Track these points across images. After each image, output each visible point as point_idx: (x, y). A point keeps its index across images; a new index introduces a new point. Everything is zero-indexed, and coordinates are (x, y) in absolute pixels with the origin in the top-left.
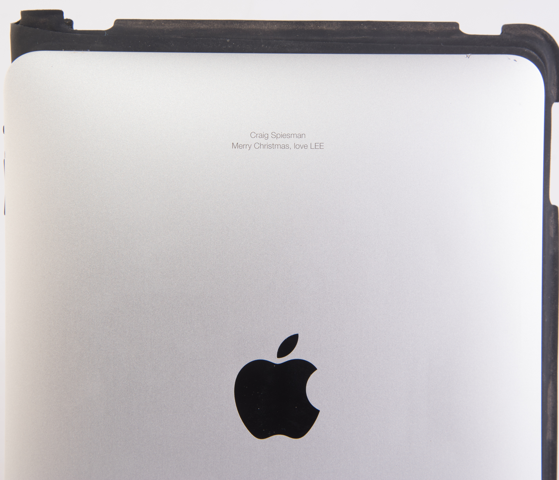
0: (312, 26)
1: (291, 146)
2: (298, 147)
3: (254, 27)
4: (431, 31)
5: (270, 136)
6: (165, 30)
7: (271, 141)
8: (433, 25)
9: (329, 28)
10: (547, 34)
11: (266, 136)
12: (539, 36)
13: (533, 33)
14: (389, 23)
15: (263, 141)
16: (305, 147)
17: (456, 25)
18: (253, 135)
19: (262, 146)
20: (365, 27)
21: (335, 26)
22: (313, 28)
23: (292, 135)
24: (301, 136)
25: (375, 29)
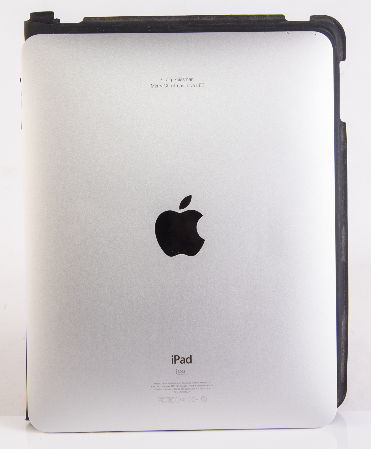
0: (198, 18)
1: (186, 85)
2: (189, 86)
3: (164, 19)
4: (268, 20)
5: (173, 80)
6: (113, 22)
7: (173, 83)
8: (269, 16)
9: (208, 20)
10: (336, 21)
11: (171, 80)
12: (331, 22)
13: (328, 20)
14: (243, 16)
15: (169, 83)
16: (193, 86)
17: (283, 16)
18: (163, 80)
19: (168, 86)
20: (230, 19)
21: (212, 18)
22: (199, 20)
23: (186, 79)
24: (191, 80)
25: (235, 19)
